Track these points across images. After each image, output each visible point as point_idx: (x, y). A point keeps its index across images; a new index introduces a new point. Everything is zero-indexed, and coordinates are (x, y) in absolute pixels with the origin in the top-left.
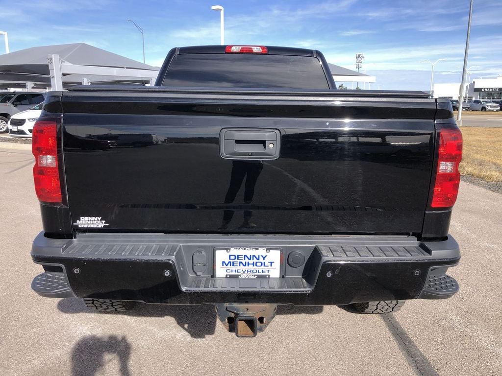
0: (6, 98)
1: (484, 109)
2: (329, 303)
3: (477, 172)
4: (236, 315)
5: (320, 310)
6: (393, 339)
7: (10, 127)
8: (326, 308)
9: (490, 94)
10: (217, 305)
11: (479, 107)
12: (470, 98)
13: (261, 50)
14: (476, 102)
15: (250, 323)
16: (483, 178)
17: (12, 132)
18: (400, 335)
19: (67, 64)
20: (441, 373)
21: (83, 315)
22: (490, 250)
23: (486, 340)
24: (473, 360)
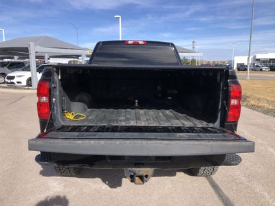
0: (4, 65)
1: (261, 70)
2: (179, 171)
3: (257, 104)
4: (135, 174)
5: (175, 175)
6: (212, 189)
7: (6, 80)
8: (178, 173)
9: (264, 62)
10: (125, 169)
11: (258, 69)
12: (254, 64)
13: (143, 43)
14: (257, 66)
15: (141, 178)
16: (260, 107)
17: (8, 83)
18: (215, 186)
19: (38, 47)
20: (236, 205)
21: (54, 177)
22: (262, 144)
23: (258, 189)
24: (252, 198)
